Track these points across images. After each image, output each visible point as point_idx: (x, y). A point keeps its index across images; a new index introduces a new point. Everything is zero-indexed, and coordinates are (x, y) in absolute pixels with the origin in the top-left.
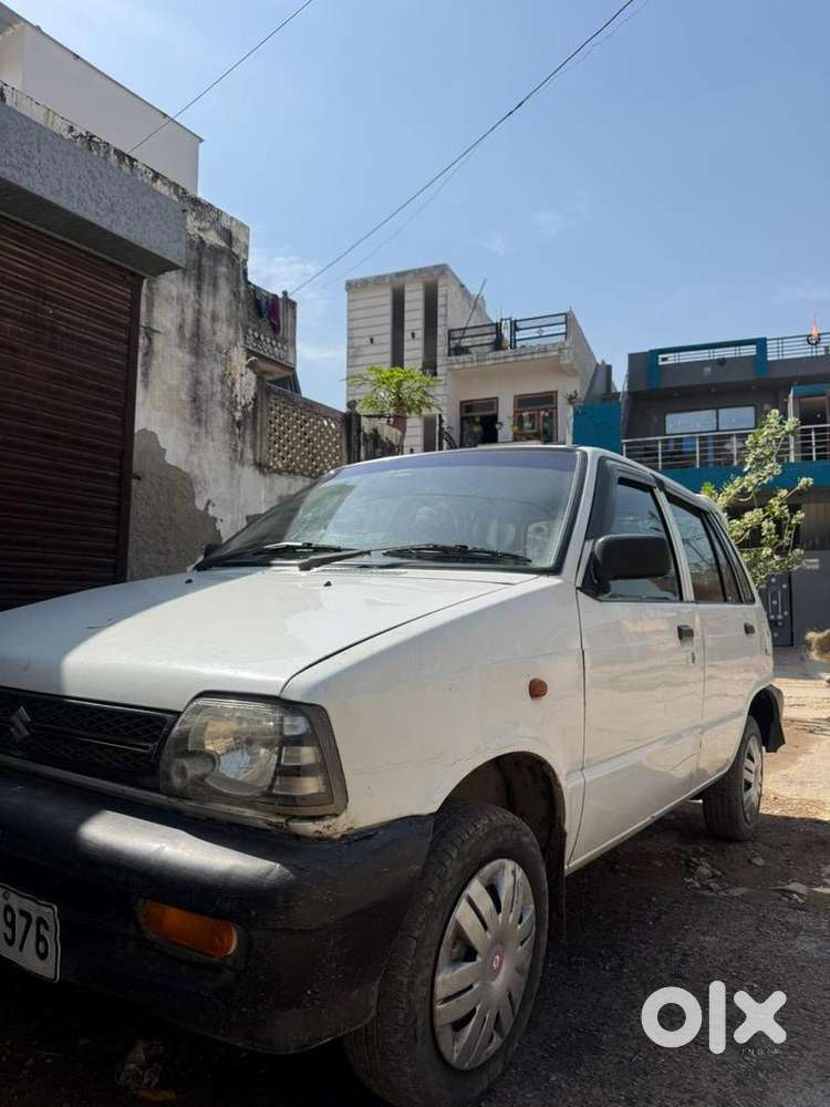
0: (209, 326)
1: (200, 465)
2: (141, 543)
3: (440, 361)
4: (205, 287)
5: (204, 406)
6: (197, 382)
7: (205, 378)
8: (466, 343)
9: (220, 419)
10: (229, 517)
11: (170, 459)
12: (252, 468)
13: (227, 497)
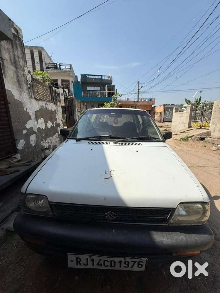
0: (18, 60)
1: (23, 99)
2: (14, 120)
3: (44, 70)
4: (14, 47)
5: (21, 83)
6: (18, 76)
7: (19, 75)
8: (50, 66)
9: (25, 87)
10: (31, 112)
11: (16, 98)
12: (34, 99)
13: (30, 107)
